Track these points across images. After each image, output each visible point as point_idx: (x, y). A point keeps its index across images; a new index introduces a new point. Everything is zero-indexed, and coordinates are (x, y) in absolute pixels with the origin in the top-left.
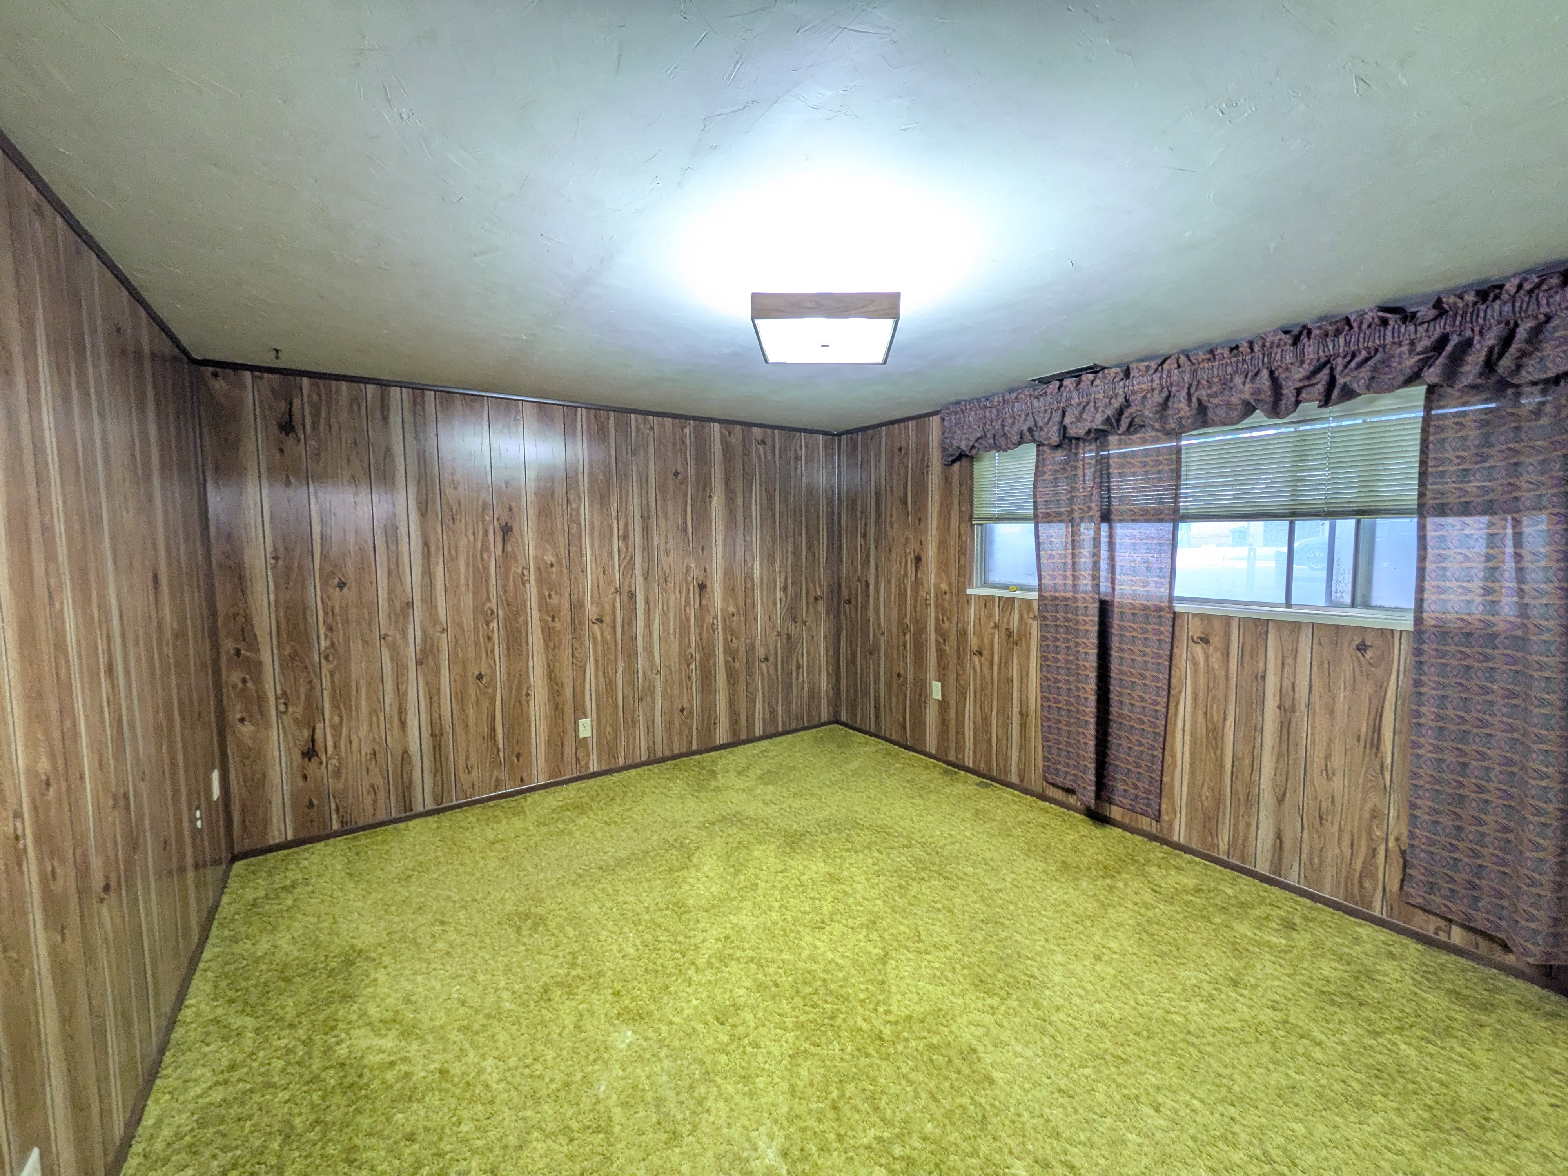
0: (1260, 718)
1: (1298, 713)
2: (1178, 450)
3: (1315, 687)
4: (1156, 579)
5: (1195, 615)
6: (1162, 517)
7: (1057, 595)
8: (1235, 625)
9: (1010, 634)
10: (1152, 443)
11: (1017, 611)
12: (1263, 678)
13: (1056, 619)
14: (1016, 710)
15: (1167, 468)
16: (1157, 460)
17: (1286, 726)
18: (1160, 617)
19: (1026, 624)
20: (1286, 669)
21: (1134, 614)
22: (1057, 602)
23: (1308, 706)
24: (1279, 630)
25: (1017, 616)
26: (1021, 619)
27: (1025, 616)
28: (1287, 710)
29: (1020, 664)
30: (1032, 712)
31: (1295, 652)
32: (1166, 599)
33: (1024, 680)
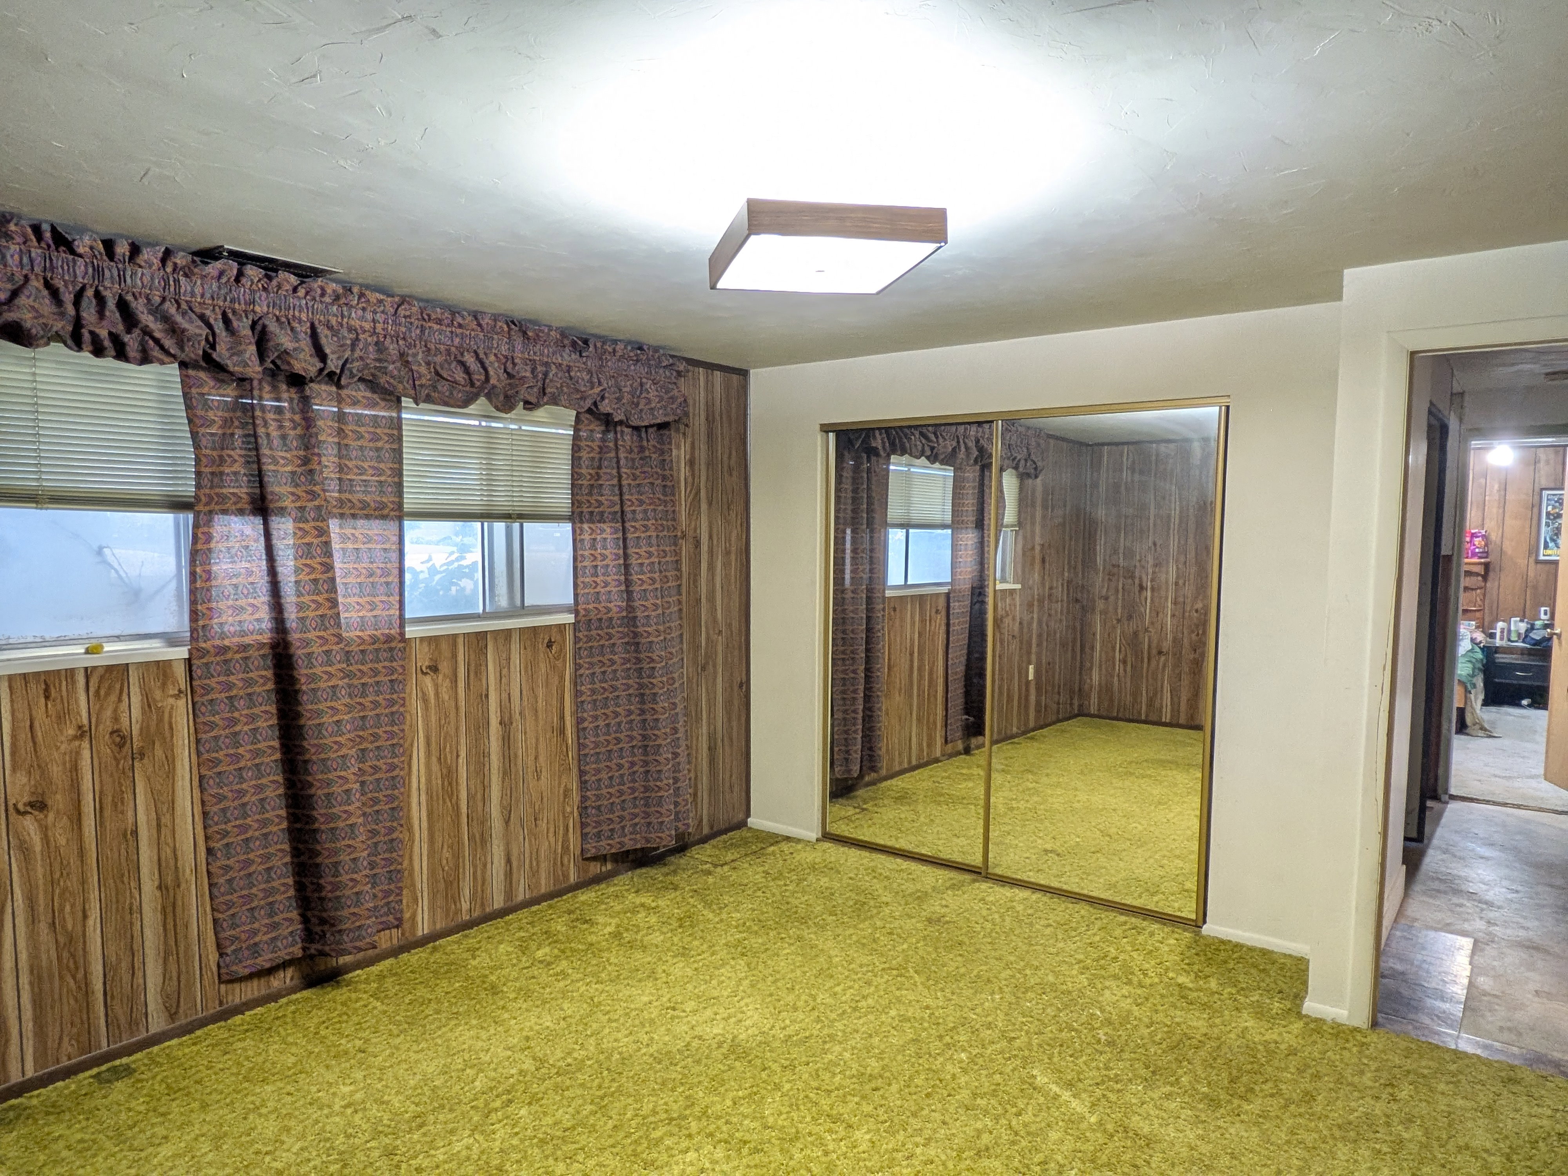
0: (486, 741)
1: (514, 724)
2: (398, 425)
3: (524, 692)
4: (384, 598)
5: (422, 639)
6: (385, 512)
7: (227, 642)
8: (460, 641)
9: (120, 739)
10: (366, 407)
11: (135, 690)
12: (487, 696)
13: (230, 686)
14: (149, 885)
15: (387, 446)
16: (375, 433)
17: (507, 740)
18: (391, 649)
19: (160, 711)
20: (503, 680)
21: (363, 652)
22: (229, 656)
23: (520, 714)
24: (496, 639)
25: (136, 699)
26: (148, 704)
27: (158, 694)
28: (506, 723)
29: (153, 793)
30: (188, 873)
31: (509, 659)
32: (396, 624)
33: (166, 820)
